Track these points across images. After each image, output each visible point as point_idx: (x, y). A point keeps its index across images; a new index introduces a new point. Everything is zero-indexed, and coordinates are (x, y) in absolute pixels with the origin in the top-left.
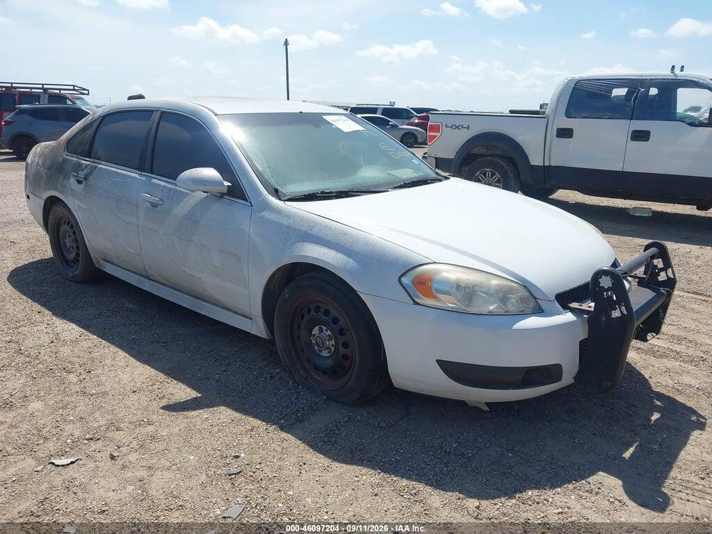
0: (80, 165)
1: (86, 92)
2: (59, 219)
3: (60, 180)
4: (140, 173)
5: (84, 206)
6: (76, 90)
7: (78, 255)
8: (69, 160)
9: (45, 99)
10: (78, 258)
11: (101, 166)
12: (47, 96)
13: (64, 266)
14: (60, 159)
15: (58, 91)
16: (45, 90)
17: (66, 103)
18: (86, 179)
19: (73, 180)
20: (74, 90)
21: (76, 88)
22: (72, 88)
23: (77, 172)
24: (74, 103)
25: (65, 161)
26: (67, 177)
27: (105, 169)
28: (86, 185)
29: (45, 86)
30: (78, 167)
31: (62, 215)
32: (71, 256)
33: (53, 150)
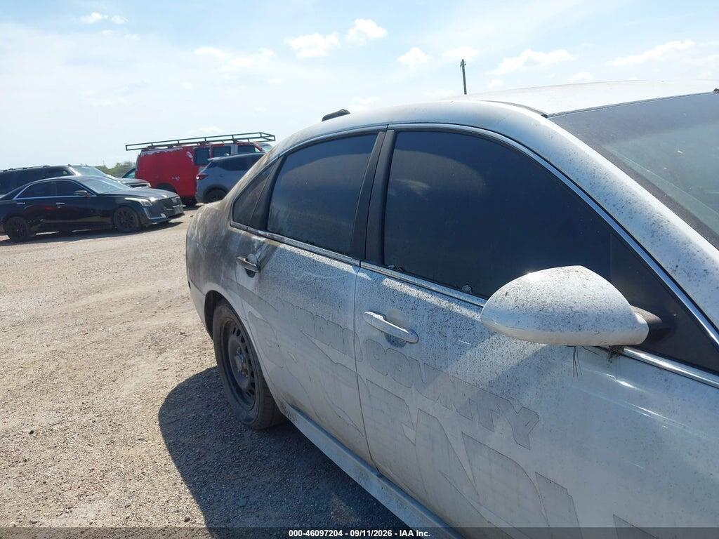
0: (251, 242)
1: (272, 138)
2: (226, 325)
3: (223, 268)
4: (358, 263)
5: (258, 315)
6: (264, 137)
7: (253, 384)
8: (235, 233)
9: (235, 149)
10: (253, 389)
11: (282, 246)
12: (237, 146)
13: (235, 397)
14: (224, 233)
15: (247, 141)
16: (235, 141)
17: (255, 152)
18: (259, 268)
19: (241, 271)
20: (261, 137)
21: (263, 135)
22: (259, 135)
23: (245, 255)
24: (261, 150)
25: (230, 235)
26: (231, 263)
27: (291, 252)
28: (260, 278)
29: (235, 137)
30: (247, 247)
31: (228, 319)
32: (244, 384)
33: (216, 216)
